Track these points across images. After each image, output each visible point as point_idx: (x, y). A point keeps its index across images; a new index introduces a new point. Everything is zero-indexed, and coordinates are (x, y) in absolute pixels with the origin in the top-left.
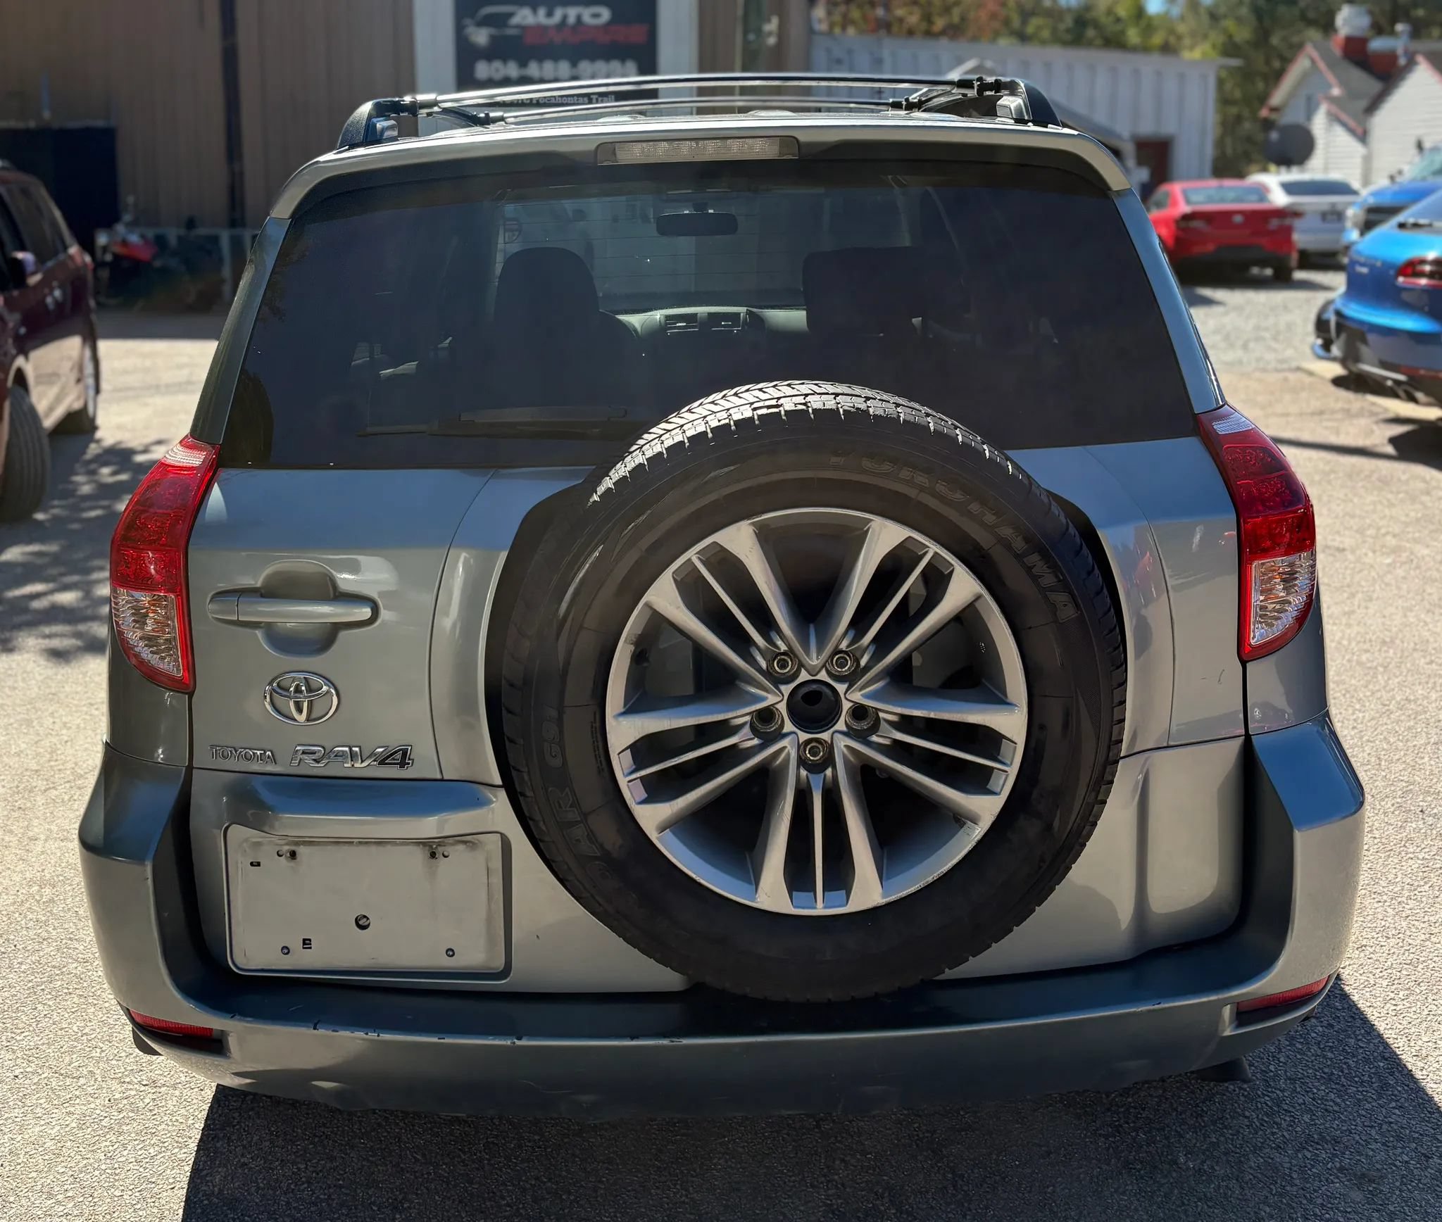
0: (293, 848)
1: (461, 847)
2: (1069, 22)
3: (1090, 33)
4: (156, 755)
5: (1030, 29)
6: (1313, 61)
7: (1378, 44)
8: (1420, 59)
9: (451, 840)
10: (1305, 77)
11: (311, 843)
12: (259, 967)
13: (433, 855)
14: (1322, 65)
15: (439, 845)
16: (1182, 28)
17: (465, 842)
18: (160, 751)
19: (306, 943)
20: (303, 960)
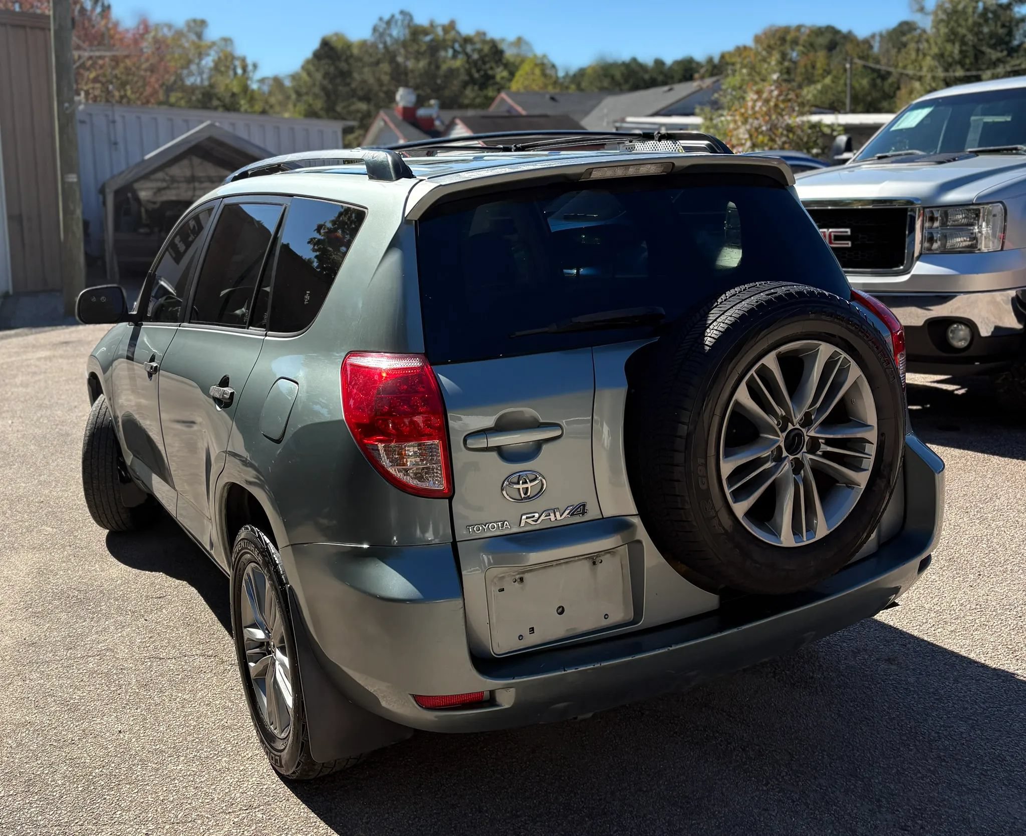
0: (521, 576)
1: (608, 556)
2: (198, 95)
3: (215, 103)
4: (392, 541)
5: (172, 99)
6: (385, 122)
7: (422, 112)
8: (458, 121)
9: (603, 553)
10: (381, 131)
11: (531, 571)
12: (507, 651)
13: (594, 563)
14: (392, 125)
15: (597, 557)
16: (273, 100)
17: (609, 553)
18: (395, 539)
19: (532, 630)
20: (532, 640)
